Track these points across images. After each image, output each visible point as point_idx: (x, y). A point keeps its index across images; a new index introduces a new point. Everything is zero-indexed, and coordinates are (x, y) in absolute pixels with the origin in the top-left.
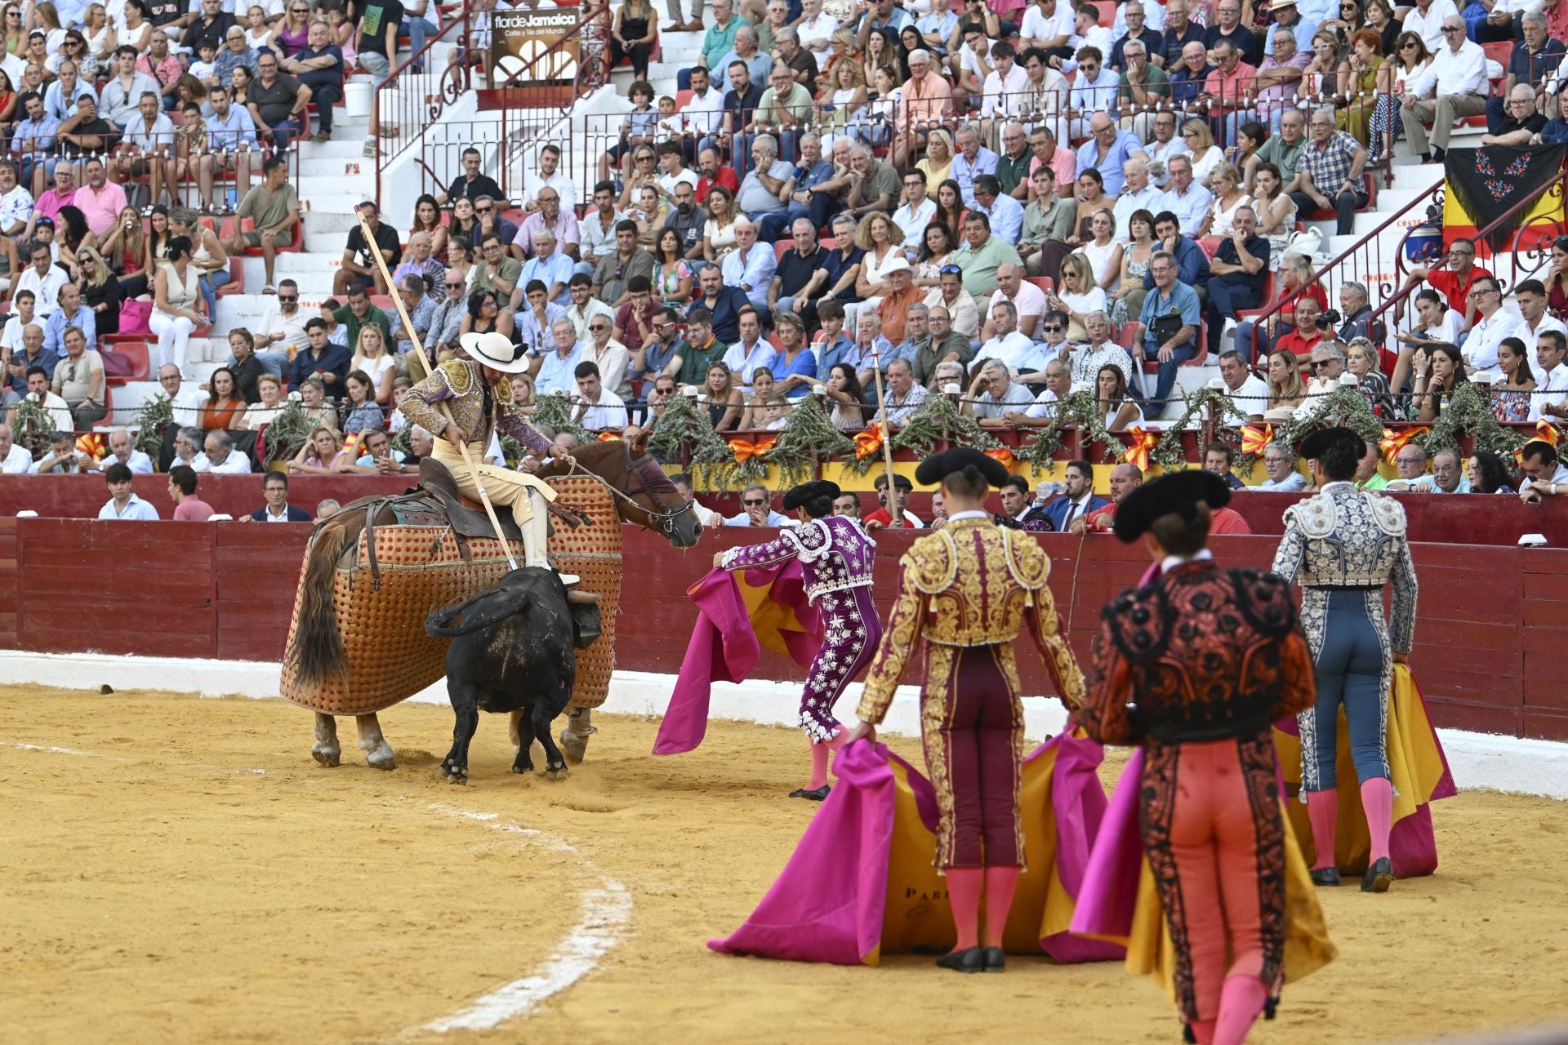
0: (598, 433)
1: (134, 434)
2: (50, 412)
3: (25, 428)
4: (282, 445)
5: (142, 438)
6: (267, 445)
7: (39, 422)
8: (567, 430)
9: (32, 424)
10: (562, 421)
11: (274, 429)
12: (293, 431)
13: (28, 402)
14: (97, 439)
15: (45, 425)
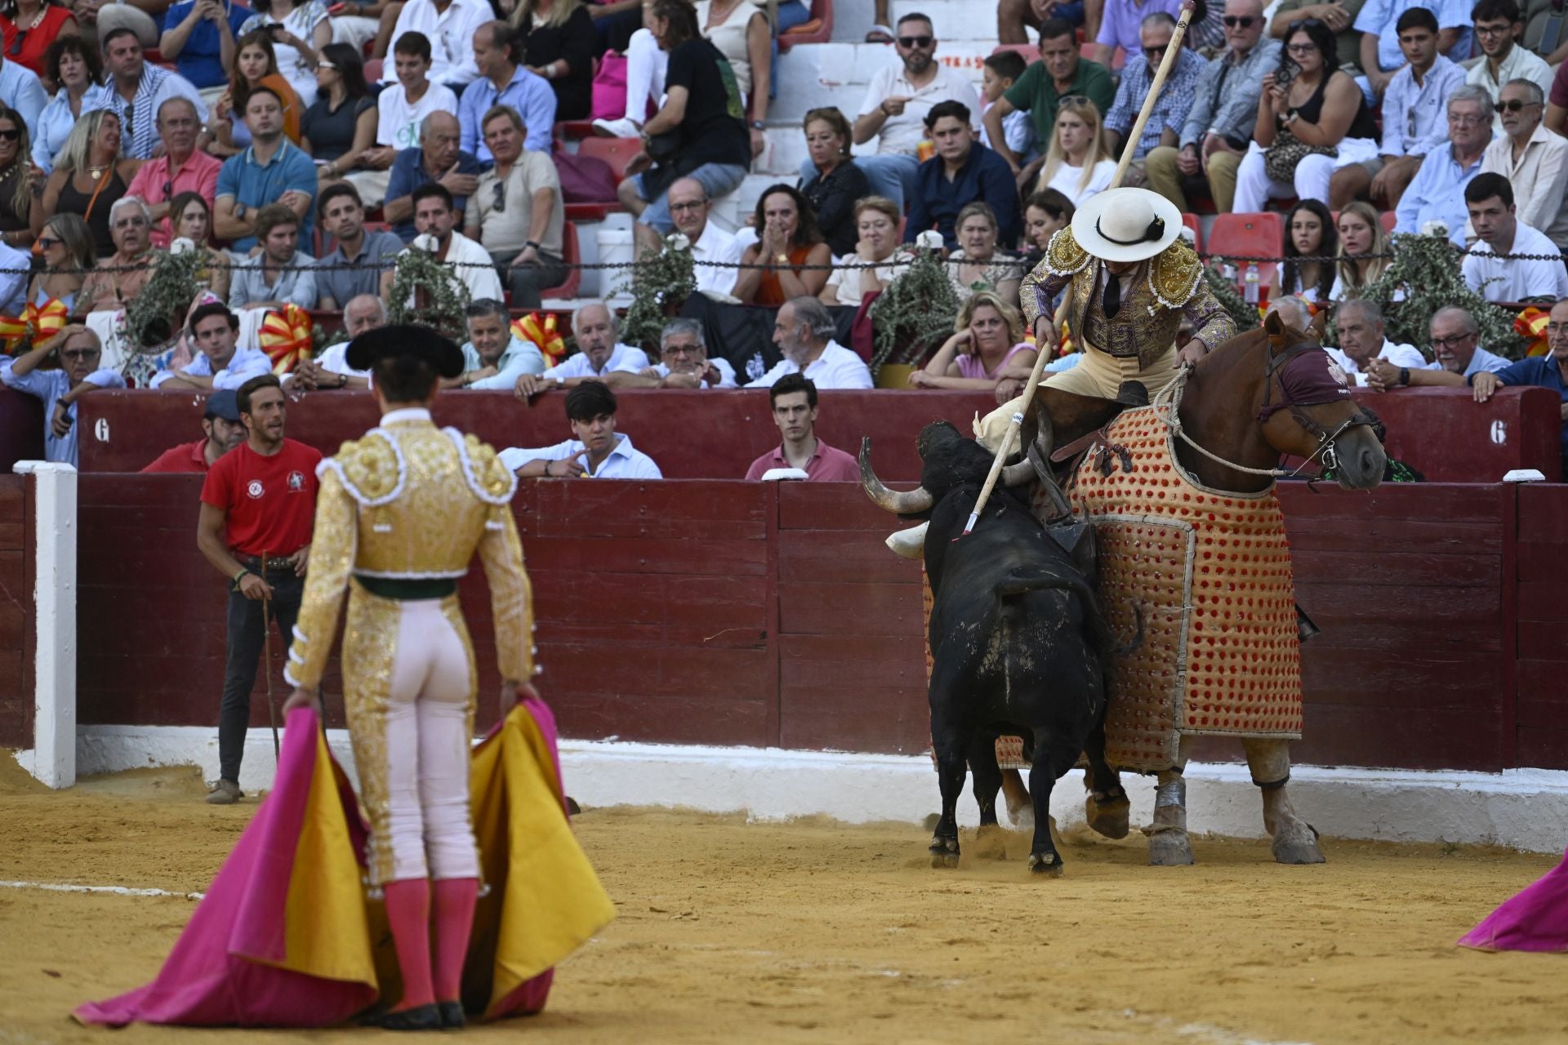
0: (1516, 308)
1: (621, 313)
2: (459, 271)
3: (410, 303)
4: (906, 334)
5: (635, 322)
6: (876, 333)
7: (438, 291)
8: (1457, 302)
9: (425, 295)
10: (1447, 286)
11: (889, 302)
12: (926, 308)
13: (416, 252)
14: (550, 323)
15: (449, 297)
